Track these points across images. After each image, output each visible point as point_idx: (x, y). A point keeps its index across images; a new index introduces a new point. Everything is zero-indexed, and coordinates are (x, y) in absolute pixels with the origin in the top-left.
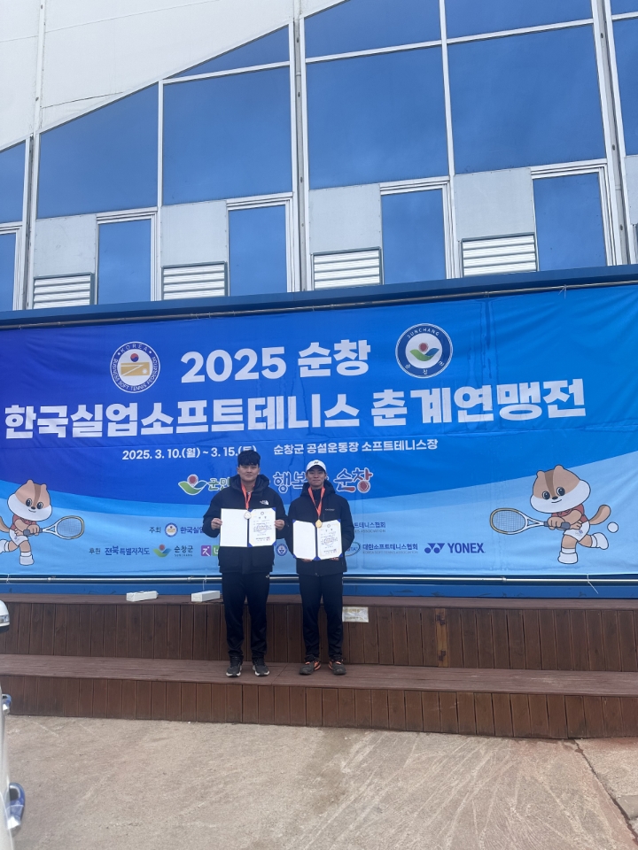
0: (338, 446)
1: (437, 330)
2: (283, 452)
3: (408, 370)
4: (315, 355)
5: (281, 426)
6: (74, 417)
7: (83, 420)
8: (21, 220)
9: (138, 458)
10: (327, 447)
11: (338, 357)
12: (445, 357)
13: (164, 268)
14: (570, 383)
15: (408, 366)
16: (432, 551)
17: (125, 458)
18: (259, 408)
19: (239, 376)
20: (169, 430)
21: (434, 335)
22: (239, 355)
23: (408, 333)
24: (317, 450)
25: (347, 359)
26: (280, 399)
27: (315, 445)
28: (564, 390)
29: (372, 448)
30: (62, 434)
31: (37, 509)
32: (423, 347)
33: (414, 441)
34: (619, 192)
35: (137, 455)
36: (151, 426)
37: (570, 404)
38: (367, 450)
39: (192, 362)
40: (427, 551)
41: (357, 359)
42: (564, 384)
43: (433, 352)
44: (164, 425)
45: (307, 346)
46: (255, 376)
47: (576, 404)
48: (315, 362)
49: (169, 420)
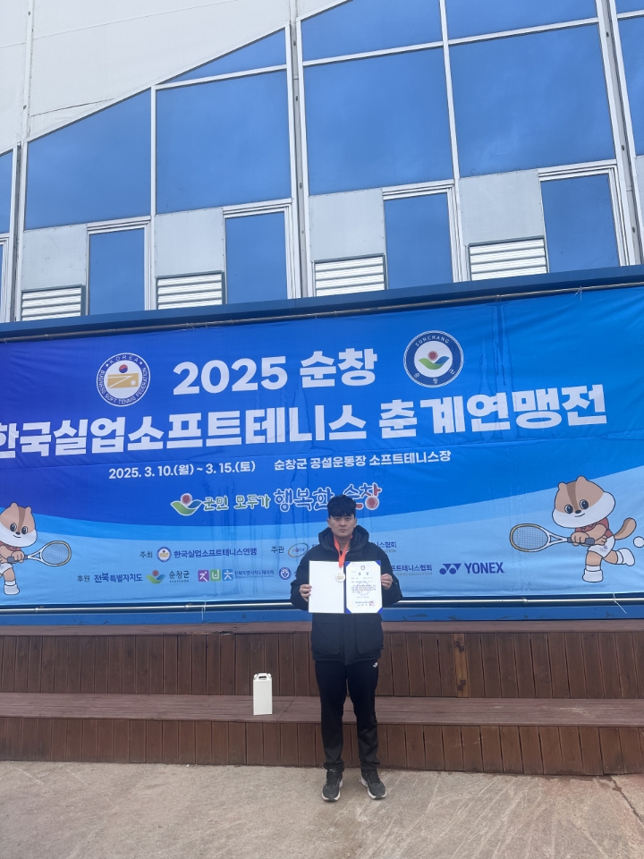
0: (343, 460)
1: (446, 337)
2: (285, 467)
3: (417, 379)
4: (318, 364)
5: (282, 439)
6: (57, 434)
7: (66, 436)
8: (8, 232)
9: (126, 476)
10: (333, 461)
11: (343, 366)
12: (455, 366)
13: (158, 279)
14: (590, 389)
15: (417, 375)
16: (448, 572)
17: (111, 477)
18: (257, 420)
19: (236, 387)
20: (159, 446)
21: (444, 342)
22: (237, 365)
23: (417, 341)
24: (321, 465)
25: (352, 369)
26: (281, 411)
27: (319, 459)
28: (584, 396)
29: (381, 462)
30: (45, 452)
31: (21, 535)
32: (433, 355)
33: (425, 453)
34: (630, 193)
35: (125, 473)
36: (139, 440)
37: (590, 411)
38: (375, 463)
39: (186, 373)
40: (443, 572)
41: (363, 368)
42: (583, 389)
43: (443, 360)
44: (153, 439)
45: (310, 355)
46: (254, 387)
47: (596, 411)
48: (319, 372)
49: (158, 434)
